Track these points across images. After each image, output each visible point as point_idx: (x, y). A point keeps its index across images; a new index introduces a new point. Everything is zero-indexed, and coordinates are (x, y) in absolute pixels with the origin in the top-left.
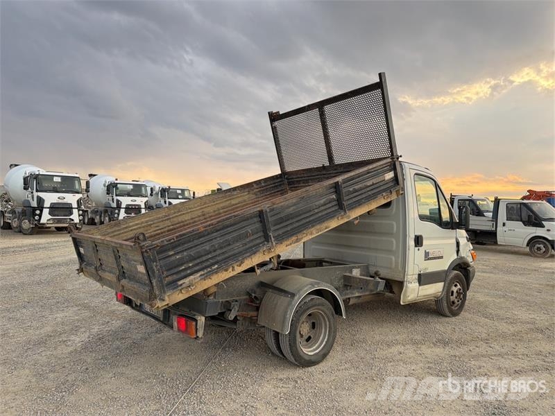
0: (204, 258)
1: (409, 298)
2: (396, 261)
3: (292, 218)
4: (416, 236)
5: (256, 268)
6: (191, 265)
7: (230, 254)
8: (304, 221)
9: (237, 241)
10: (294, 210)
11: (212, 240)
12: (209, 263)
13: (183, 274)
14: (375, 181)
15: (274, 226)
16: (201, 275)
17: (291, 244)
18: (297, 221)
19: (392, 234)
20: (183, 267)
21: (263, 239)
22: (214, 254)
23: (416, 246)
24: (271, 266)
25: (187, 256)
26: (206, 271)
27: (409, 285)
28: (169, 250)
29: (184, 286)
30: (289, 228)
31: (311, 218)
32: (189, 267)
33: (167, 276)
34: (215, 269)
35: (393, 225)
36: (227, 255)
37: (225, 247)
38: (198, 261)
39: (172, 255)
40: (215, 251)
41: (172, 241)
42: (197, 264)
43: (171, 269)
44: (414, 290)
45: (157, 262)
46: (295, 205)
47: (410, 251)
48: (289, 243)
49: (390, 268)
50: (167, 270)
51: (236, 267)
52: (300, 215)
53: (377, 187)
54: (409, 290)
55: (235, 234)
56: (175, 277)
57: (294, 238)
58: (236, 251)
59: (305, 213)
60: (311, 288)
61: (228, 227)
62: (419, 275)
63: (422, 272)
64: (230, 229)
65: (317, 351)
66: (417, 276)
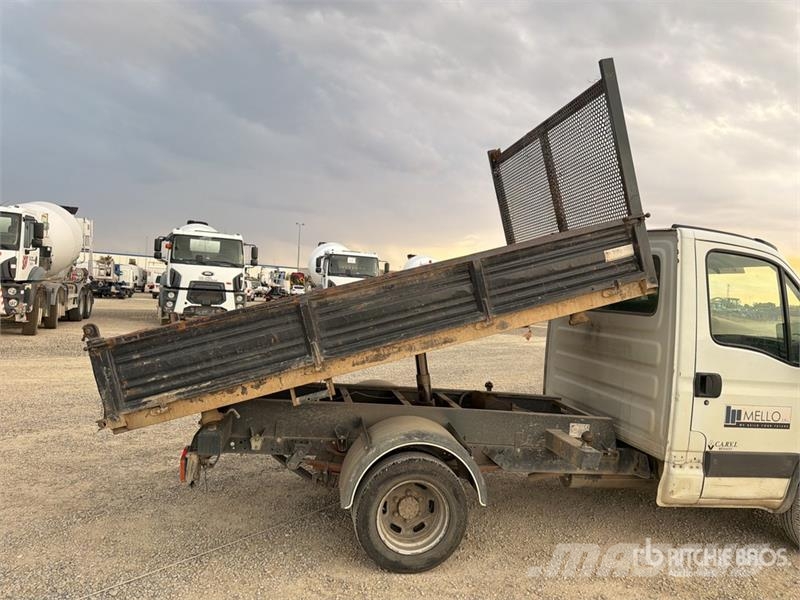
0: (188, 370)
1: (675, 497)
2: (656, 417)
3: (365, 321)
4: (697, 375)
5: (293, 393)
6: (165, 377)
7: (237, 367)
8: (393, 327)
9: (250, 349)
10: (368, 306)
11: (205, 343)
12: (197, 377)
13: (153, 388)
14: (574, 262)
15: (327, 330)
16: (179, 394)
17: (363, 362)
18: (377, 326)
19: (653, 366)
20: (153, 379)
21: (303, 349)
22: (205, 365)
23: (696, 395)
24: (323, 394)
25: (160, 362)
26: (189, 388)
27: (676, 471)
28: (133, 352)
29: (149, 405)
30: (358, 336)
31: (409, 323)
32: (163, 381)
33: (128, 389)
34: (204, 388)
35: (655, 348)
36: (230, 369)
37: (227, 356)
38: (179, 372)
39: (137, 360)
40: (208, 360)
41: (133, 340)
42: (177, 377)
43: (135, 379)
44: (688, 482)
45: (107, 367)
46: (373, 298)
47: (680, 404)
48: (359, 359)
49: (647, 432)
50: (129, 380)
51: (249, 389)
52: (384, 316)
53: (584, 274)
54: (674, 481)
55: (246, 338)
56: (140, 391)
57: (370, 354)
58: (249, 365)
59: (393, 314)
60: (404, 441)
61: (234, 326)
62: (707, 455)
63: (715, 449)
64: (238, 330)
65: (420, 551)
66: (700, 457)
